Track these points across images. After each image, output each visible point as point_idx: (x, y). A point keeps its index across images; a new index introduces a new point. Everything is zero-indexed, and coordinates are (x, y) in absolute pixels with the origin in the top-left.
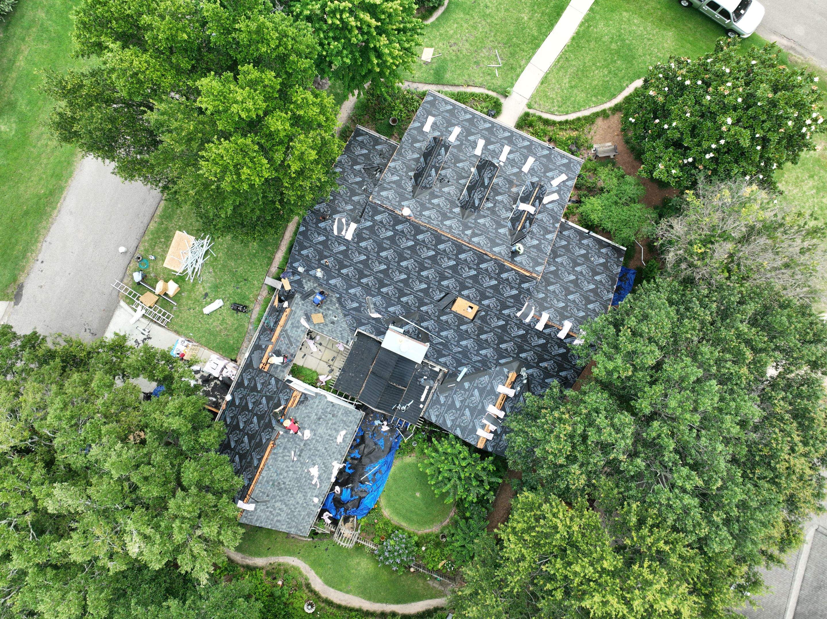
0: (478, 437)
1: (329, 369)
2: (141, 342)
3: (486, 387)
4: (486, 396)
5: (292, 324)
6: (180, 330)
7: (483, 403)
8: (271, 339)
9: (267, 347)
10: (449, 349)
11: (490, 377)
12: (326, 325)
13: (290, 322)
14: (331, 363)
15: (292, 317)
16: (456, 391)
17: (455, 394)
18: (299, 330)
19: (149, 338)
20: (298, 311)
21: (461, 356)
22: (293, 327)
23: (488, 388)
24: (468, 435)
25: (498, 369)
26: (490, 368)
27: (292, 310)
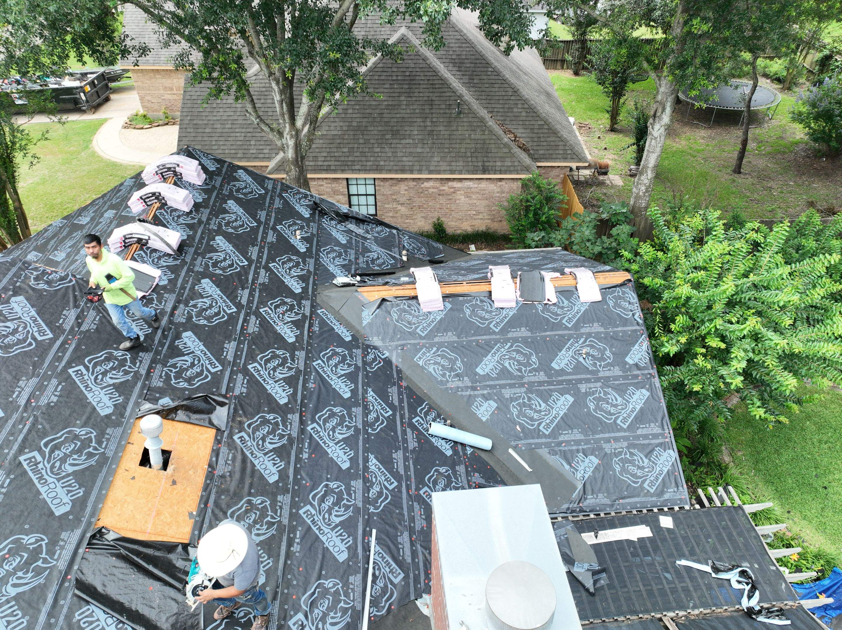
0: (605, 290)
3: (453, 347)
4: (479, 331)
7: (504, 331)
10: (396, 502)
11: (417, 349)
16: (527, 433)
17: (537, 433)
21: (398, 456)
23: (451, 337)
24: (625, 322)
25: (376, 341)
26: (388, 362)
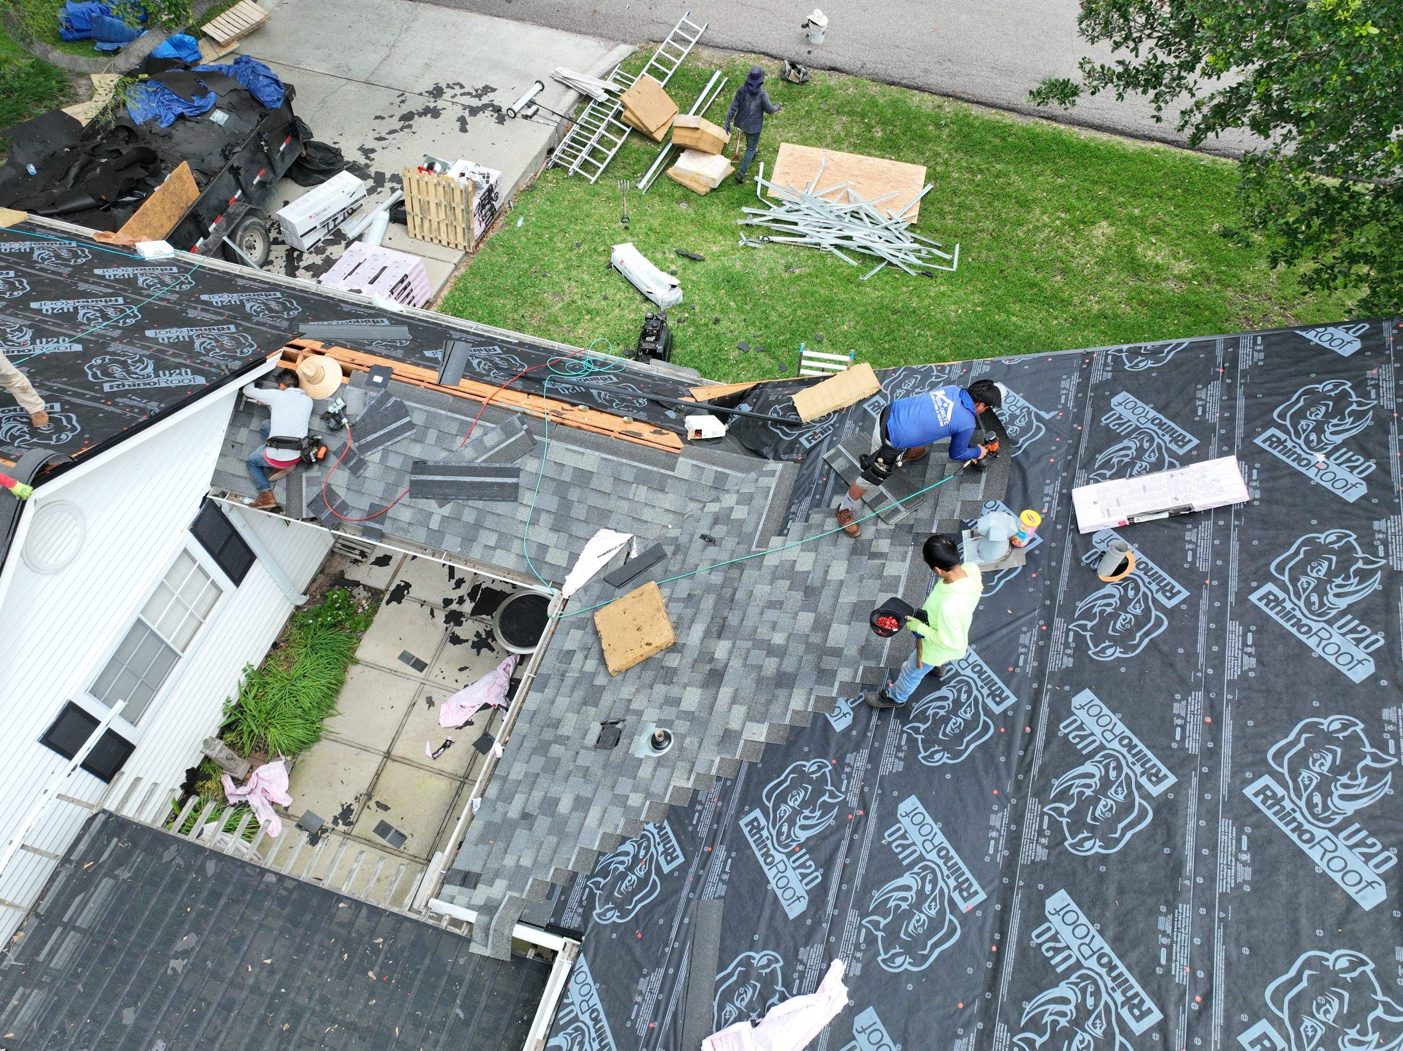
1: (327, 812)
2: (485, 100)
5: (583, 477)
6: (539, 199)
8: (476, 377)
9: (432, 363)
12: (593, 697)
13: (590, 460)
14: (367, 822)
15: (629, 467)
18: (542, 534)
19: (501, 120)
20: (669, 500)
22: (561, 488)
27: (670, 459)
